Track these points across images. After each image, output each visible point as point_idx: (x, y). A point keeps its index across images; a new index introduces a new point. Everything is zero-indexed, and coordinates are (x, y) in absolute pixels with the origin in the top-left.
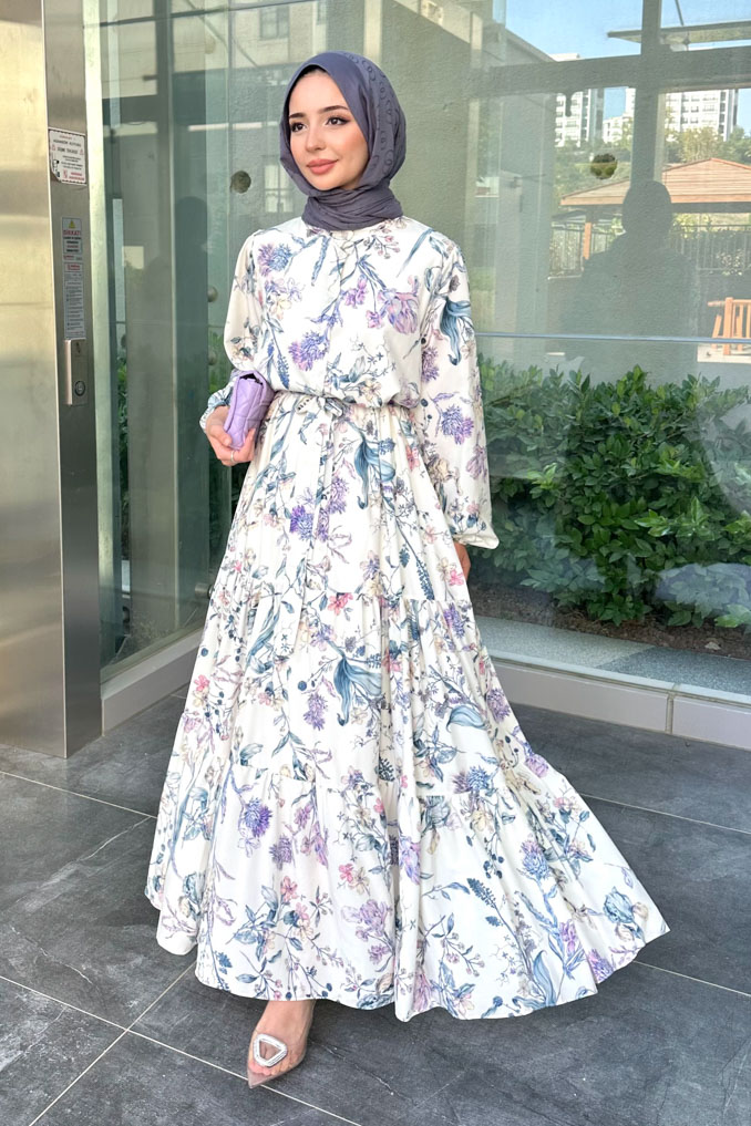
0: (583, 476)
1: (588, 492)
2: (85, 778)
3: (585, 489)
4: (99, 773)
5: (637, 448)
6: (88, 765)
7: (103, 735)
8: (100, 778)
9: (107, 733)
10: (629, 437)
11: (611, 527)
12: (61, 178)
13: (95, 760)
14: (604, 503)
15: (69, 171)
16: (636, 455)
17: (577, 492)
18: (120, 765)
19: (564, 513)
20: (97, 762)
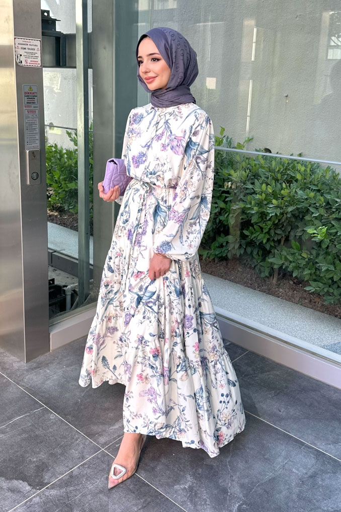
7: (51, 351)
12: (24, 63)
15: (29, 60)
18: (49, 371)
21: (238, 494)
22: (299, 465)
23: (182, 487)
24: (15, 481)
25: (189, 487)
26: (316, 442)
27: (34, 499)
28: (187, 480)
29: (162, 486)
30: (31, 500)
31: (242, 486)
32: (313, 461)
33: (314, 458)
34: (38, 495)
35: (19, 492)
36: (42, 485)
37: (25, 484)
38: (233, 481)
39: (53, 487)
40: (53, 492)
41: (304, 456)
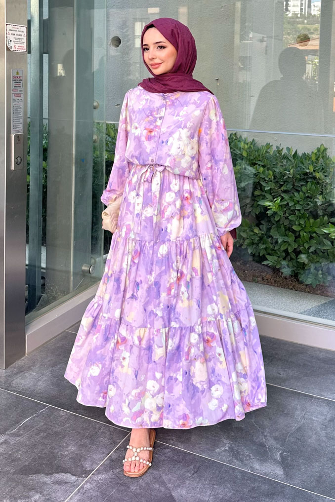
0: (295, 204)
1: (297, 213)
2: (14, 382)
3: (296, 211)
4: (23, 379)
5: (322, 190)
6: (16, 374)
7: (26, 355)
8: (23, 381)
9: (29, 354)
10: (318, 183)
11: (309, 232)
12: (13, 49)
13: (21, 370)
14: (306, 219)
15: (17, 46)
16: (322, 193)
17: (292, 213)
18: (34, 374)
19: (285, 224)
20: (22, 371)
21: (275, 445)
22: (317, 414)
23: (223, 449)
24: (56, 474)
25: (229, 448)
26: (322, 393)
27: (85, 486)
28: (224, 443)
29: (203, 451)
30: (82, 487)
31: (276, 439)
32: (327, 409)
33: (326, 406)
34: (87, 482)
35: (66, 483)
36: (86, 473)
37: (69, 475)
38: (266, 436)
39: (99, 472)
40: (101, 477)
41: (317, 406)
